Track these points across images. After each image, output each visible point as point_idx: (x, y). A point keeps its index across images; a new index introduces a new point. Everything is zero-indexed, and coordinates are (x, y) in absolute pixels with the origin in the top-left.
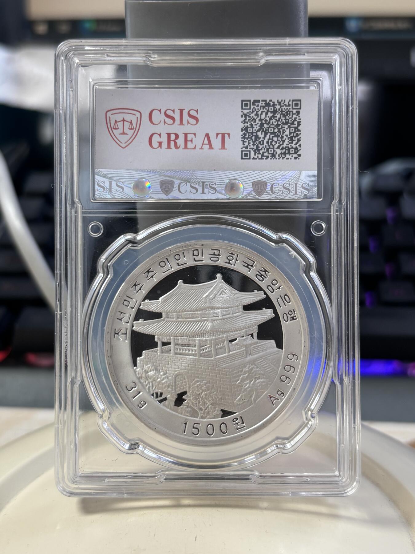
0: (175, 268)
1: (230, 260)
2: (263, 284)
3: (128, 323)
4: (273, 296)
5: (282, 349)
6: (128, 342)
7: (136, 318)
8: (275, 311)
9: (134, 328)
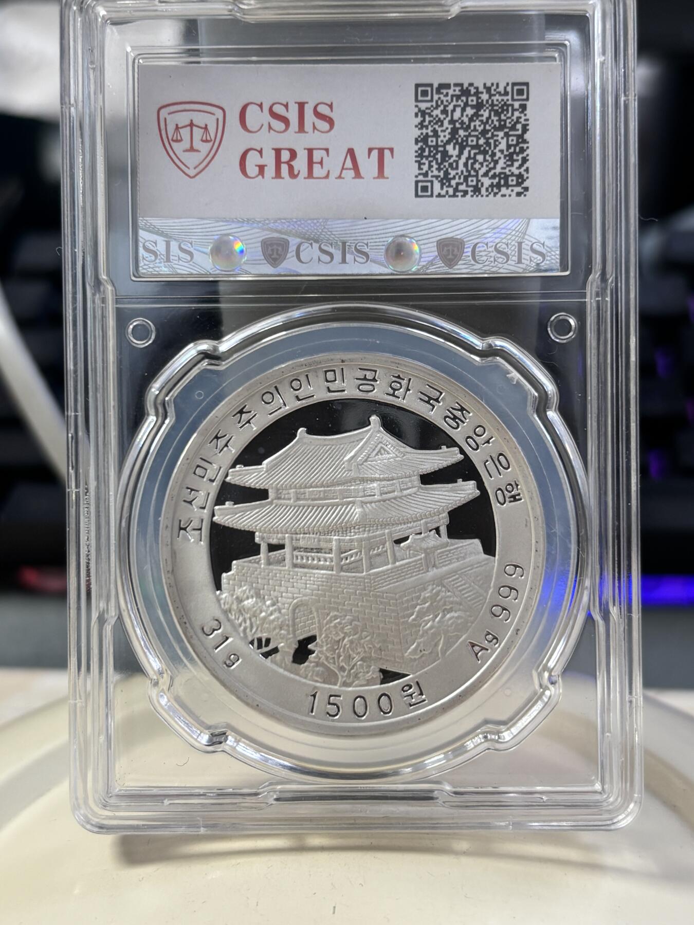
0: (292, 405)
1: (395, 390)
2: (457, 435)
3: (204, 508)
4: (476, 458)
5: (494, 556)
6: (204, 544)
7: (220, 501)
8: (481, 486)
9: (215, 518)
